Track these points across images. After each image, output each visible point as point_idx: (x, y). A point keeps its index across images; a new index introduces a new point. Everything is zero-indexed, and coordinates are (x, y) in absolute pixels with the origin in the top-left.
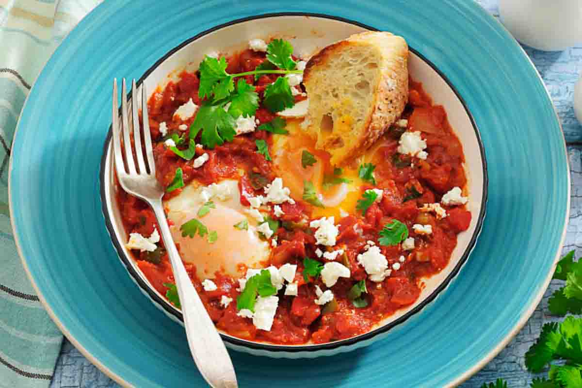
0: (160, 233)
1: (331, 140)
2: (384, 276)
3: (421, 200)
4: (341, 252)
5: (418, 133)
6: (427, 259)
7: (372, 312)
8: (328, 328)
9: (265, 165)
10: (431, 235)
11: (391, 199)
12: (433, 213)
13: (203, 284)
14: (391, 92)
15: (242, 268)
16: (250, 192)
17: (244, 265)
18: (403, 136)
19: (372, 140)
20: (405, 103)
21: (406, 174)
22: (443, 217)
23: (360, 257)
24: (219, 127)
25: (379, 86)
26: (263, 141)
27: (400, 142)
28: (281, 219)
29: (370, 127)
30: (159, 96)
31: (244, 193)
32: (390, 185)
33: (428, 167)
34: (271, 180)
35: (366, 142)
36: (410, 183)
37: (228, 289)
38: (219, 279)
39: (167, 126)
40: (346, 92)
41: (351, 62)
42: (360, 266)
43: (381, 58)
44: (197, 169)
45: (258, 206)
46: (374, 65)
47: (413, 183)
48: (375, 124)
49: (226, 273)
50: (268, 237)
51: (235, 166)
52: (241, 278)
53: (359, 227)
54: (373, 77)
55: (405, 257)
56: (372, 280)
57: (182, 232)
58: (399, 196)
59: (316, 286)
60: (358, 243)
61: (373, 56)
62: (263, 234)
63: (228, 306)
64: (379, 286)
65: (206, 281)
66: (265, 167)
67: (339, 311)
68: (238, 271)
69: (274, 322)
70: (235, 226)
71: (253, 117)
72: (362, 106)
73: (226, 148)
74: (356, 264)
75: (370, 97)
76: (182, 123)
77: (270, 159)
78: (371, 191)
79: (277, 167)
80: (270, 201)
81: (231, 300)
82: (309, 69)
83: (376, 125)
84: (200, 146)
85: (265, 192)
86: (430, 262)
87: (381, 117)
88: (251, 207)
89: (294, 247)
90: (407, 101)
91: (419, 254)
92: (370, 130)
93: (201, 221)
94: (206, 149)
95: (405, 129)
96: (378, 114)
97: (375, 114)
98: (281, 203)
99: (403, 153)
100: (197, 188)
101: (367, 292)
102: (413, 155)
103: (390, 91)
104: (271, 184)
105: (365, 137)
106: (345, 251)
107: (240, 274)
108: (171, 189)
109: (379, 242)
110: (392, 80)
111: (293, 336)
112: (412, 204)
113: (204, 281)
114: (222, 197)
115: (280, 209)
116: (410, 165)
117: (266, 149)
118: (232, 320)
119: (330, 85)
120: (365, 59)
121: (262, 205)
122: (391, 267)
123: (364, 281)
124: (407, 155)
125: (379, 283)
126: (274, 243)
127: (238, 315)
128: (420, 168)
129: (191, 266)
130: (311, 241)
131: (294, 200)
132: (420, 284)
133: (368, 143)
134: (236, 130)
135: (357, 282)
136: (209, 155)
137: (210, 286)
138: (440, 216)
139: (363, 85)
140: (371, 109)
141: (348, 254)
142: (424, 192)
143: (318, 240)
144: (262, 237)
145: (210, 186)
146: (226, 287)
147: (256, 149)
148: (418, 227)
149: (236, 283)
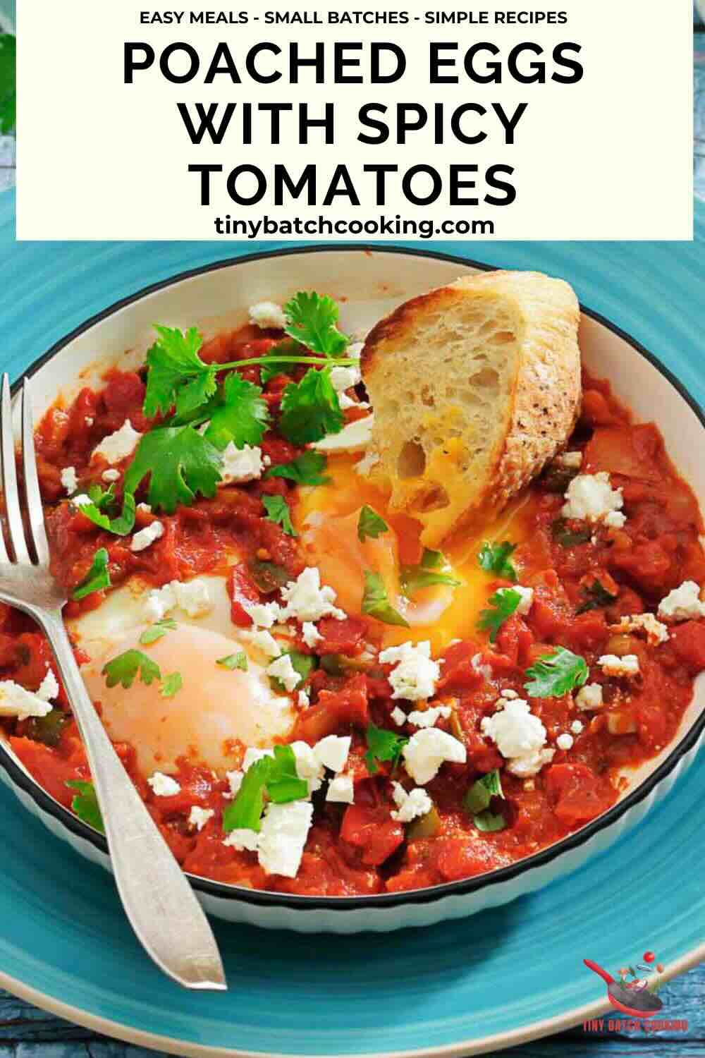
0: (59, 679)
1: (421, 492)
2: (540, 762)
3: (614, 611)
4: (446, 711)
5: (604, 476)
6: (631, 729)
7: (516, 839)
8: (419, 868)
9: (282, 542)
10: (637, 677)
11: (551, 607)
12: (640, 634)
13: (150, 781)
14: (545, 390)
15: (233, 748)
16: (250, 598)
17: (239, 742)
18: (573, 483)
19: (507, 493)
20: (575, 416)
21: (580, 559)
22: (661, 640)
23: (486, 721)
24: (185, 470)
25: (520, 380)
26: (279, 498)
27: (566, 496)
28: (318, 652)
29: (503, 462)
30: (61, 418)
31: (239, 598)
32: (548, 579)
33: (626, 541)
34: (295, 574)
35: (495, 496)
36: (590, 576)
37: (205, 792)
38: (184, 774)
39: (77, 476)
40: (450, 392)
41: (459, 332)
42: (488, 740)
43: (522, 321)
44: (139, 553)
45: (270, 624)
46: (508, 337)
47: (596, 575)
48: (514, 457)
49: (200, 759)
50: (291, 687)
51: (219, 549)
52: (231, 771)
53: (483, 662)
54: (506, 361)
55: (583, 723)
56: (513, 771)
57: (106, 677)
58: (566, 600)
59: (394, 783)
60: (483, 695)
61: (506, 318)
62: (281, 681)
63: (204, 827)
64: (529, 785)
65: (158, 776)
66: (283, 546)
67: (444, 834)
68: (226, 755)
69: (303, 859)
70: (218, 662)
71: (258, 450)
72: (484, 422)
73: (200, 512)
74: (478, 736)
75: (502, 403)
76: (109, 467)
77: (294, 534)
78: (509, 590)
79: (310, 548)
80: (294, 615)
81: (211, 813)
82: (374, 347)
83: (515, 460)
84: (145, 508)
85: (283, 598)
86: (636, 736)
87: (525, 442)
88: (255, 627)
89: (346, 703)
90: (579, 412)
91: (613, 719)
92: (502, 469)
93: (147, 653)
94: (158, 512)
95: (576, 471)
96: (518, 438)
97: (512, 436)
98: (317, 618)
99: (574, 516)
100: (140, 593)
101: (503, 797)
102: (594, 519)
103: (541, 388)
104: (295, 580)
105: (492, 483)
106: (454, 709)
107: (228, 762)
108: (83, 593)
109: (526, 690)
110: (546, 366)
111: (346, 887)
112: (595, 618)
113: (152, 776)
114: (192, 610)
115: (314, 629)
116: (589, 540)
117: (285, 514)
118: (213, 857)
119: (417, 380)
120: (489, 326)
121: (276, 623)
122: (553, 745)
123: (497, 773)
124: (581, 521)
125: (530, 778)
126: (304, 697)
127: (227, 843)
128: (610, 544)
129: (125, 747)
130: (382, 692)
131: (345, 612)
132: (618, 780)
133: (499, 498)
134: (222, 473)
135: (480, 775)
136: (165, 525)
137: (165, 786)
138: (655, 638)
139: (486, 379)
140: (503, 427)
141: (460, 714)
142: (621, 594)
143: (397, 690)
144: (277, 687)
145: (166, 587)
146: (201, 789)
147: (265, 513)
148: (609, 661)
149: (222, 782)
